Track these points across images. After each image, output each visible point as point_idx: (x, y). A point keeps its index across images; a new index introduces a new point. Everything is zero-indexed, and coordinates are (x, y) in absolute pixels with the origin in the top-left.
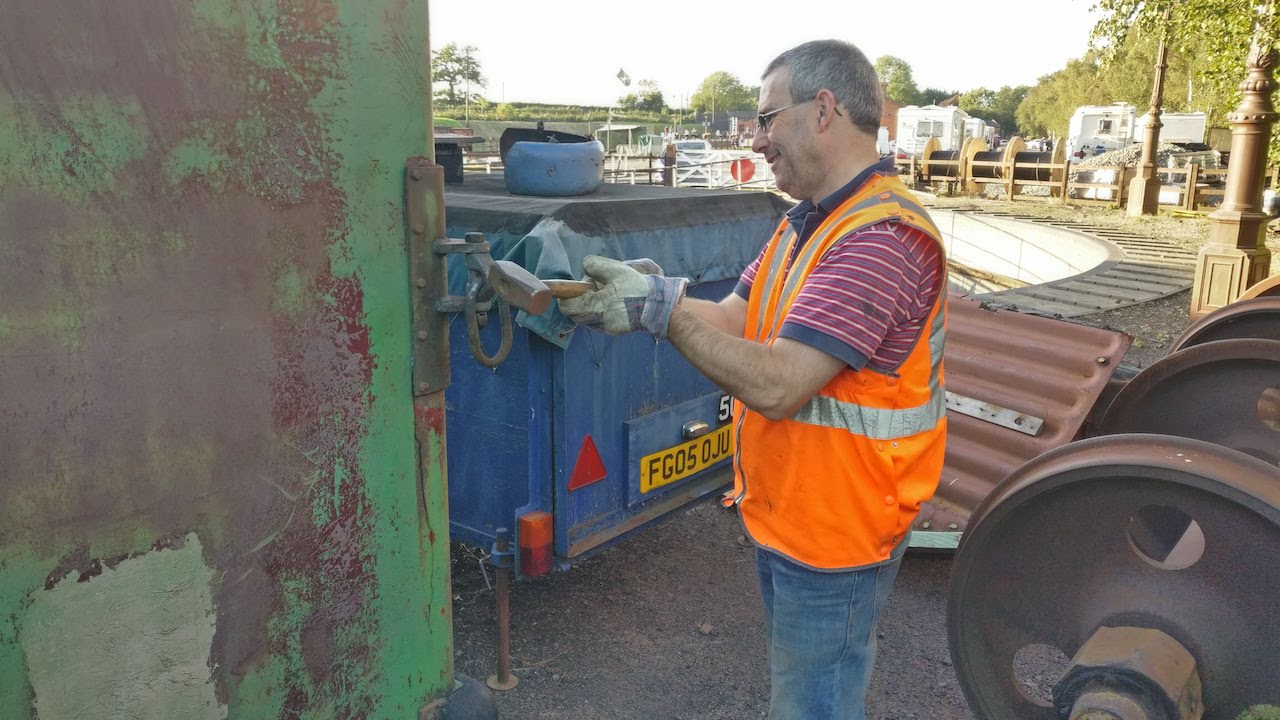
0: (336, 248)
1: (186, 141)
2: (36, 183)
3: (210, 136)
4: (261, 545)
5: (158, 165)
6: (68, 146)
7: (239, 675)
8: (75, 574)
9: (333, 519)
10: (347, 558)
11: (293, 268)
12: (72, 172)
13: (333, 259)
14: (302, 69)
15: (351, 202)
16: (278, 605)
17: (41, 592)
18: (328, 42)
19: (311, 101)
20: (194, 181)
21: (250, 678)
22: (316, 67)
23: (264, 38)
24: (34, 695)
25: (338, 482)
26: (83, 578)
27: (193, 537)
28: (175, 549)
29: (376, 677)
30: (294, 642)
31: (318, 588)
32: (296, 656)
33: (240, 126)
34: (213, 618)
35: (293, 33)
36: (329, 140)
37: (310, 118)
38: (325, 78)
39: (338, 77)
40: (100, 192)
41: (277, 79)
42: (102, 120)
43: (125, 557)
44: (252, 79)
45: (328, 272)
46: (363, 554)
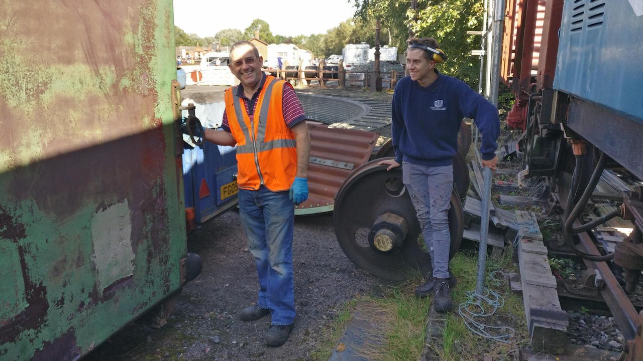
0: (156, 109)
1: (124, 77)
2: (93, 91)
3: (128, 76)
4: (141, 203)
5: (118, 85)
6: (100, 80)
7: (137, 245)
8: (101, 209)
9: (157, 195)
10: (161, 209)
11: (146, 115)
12: (101, 88)
13: (155, 112)
14: (147, 54)
15: (159, 94)
16: (145, 223)
17: (95, 214)
18: (152, 45)
19: (149, 64)
20: (125, 89)
21: (140, 246)
22: (150, 53)
23: (139, 46)
24: (93, 245)
25: (158, 184)
26: (103, 211)
27: (126, 199)
28: (122, 203)
29: (169, 249)
30: (149, 236)
31: (154, 218)
32: (150, 240)
33: (134, 72)
34: (130, 226)
35: (145, 43)
36: (153, 75)
37: (149, 69)
38: (152, 56)
39: (155, 56)
40: (106, 93)
41: (142, 57)
42: (107, 72)
43: (111, 205)
44: (137, 58)
45: (154, 117)
46: (165, 208)
